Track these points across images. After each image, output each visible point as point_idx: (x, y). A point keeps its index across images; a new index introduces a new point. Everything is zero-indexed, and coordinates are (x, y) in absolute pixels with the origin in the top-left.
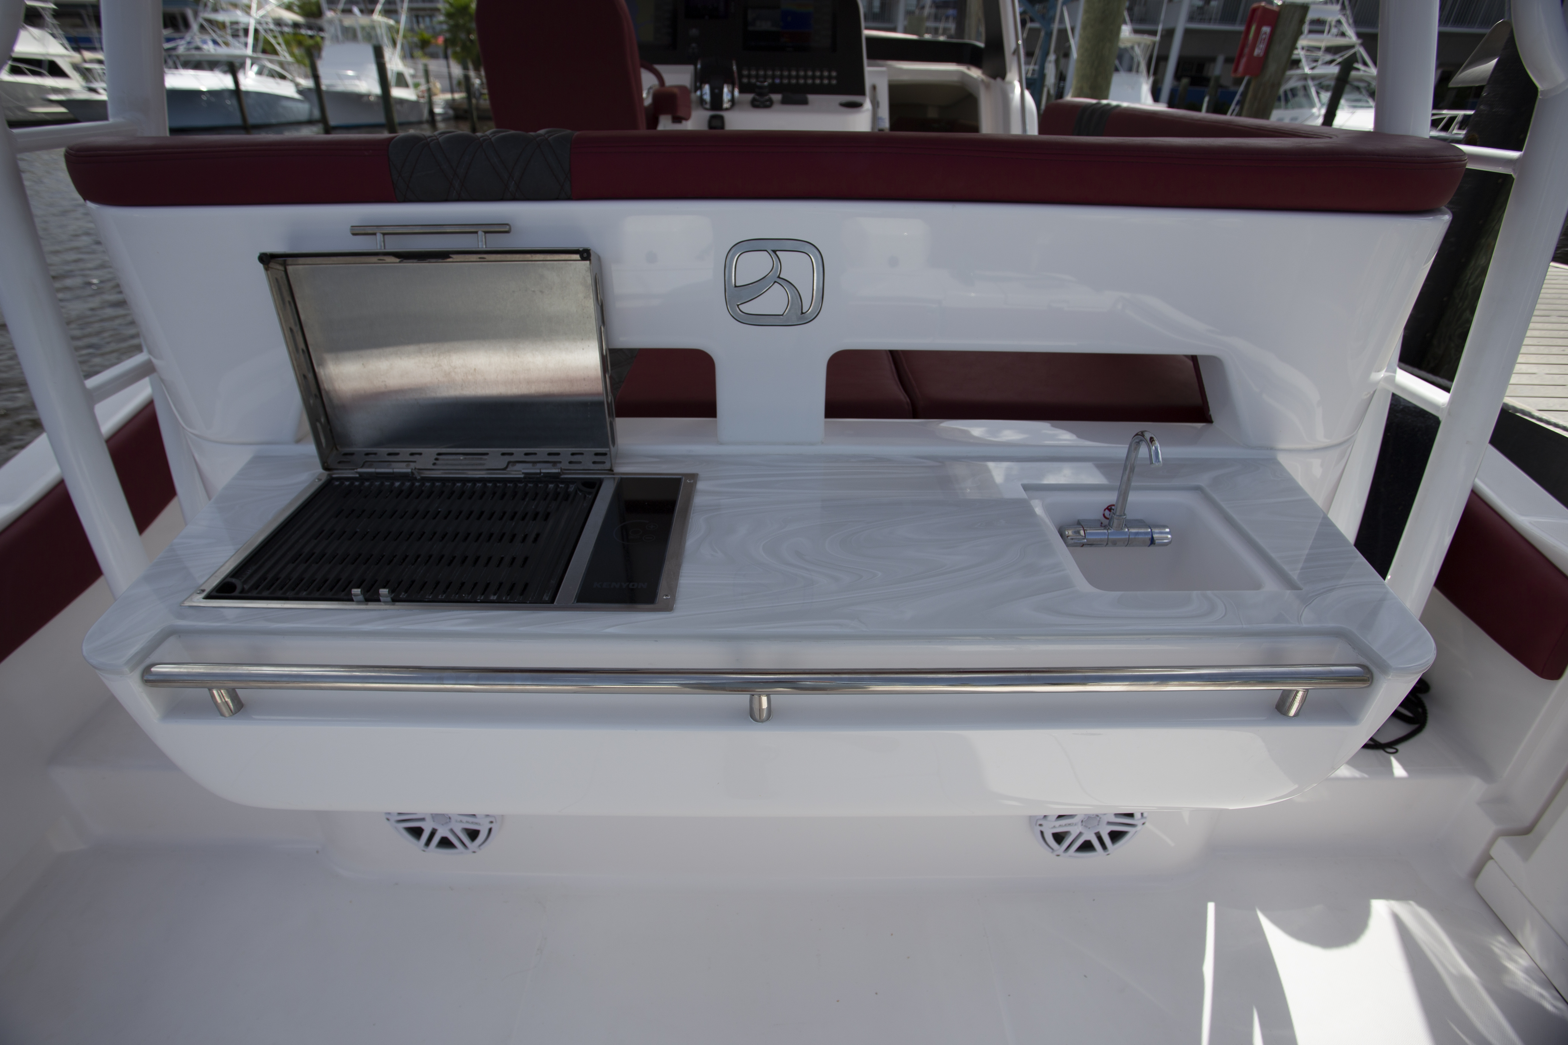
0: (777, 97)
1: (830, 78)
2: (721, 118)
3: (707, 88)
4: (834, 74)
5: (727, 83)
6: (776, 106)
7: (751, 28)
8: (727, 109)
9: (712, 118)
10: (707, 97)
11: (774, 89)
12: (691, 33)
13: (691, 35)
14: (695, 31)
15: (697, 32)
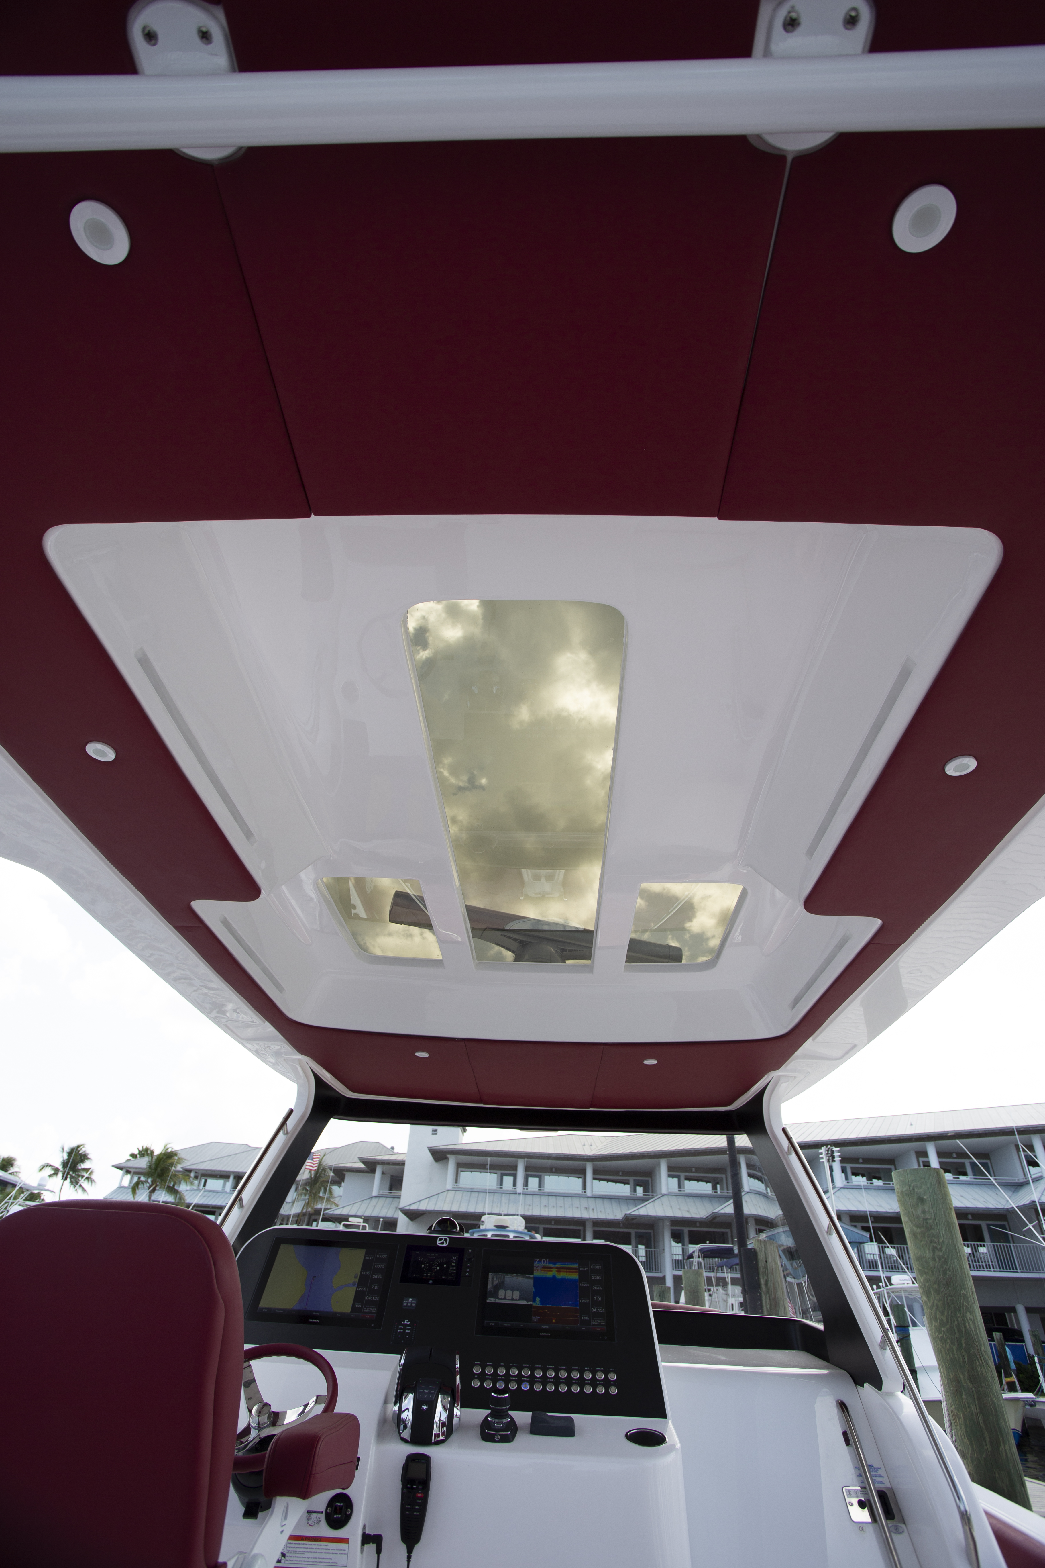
0: (523, 1417)
1: (607, 1383)
2: (425, 1460)
3: (409, 1402)
4: (613, 1377)
5: (444, 1393)
6: (523, 1439)
7: (490, 1300)
8: (438, 1443)
9: (412, 1459)
10: (407, 1415)
11: (521, 1401)
12: (405, 1304)
13: (405, 1306)
14: (412, 1301)
15: (414, 1303)
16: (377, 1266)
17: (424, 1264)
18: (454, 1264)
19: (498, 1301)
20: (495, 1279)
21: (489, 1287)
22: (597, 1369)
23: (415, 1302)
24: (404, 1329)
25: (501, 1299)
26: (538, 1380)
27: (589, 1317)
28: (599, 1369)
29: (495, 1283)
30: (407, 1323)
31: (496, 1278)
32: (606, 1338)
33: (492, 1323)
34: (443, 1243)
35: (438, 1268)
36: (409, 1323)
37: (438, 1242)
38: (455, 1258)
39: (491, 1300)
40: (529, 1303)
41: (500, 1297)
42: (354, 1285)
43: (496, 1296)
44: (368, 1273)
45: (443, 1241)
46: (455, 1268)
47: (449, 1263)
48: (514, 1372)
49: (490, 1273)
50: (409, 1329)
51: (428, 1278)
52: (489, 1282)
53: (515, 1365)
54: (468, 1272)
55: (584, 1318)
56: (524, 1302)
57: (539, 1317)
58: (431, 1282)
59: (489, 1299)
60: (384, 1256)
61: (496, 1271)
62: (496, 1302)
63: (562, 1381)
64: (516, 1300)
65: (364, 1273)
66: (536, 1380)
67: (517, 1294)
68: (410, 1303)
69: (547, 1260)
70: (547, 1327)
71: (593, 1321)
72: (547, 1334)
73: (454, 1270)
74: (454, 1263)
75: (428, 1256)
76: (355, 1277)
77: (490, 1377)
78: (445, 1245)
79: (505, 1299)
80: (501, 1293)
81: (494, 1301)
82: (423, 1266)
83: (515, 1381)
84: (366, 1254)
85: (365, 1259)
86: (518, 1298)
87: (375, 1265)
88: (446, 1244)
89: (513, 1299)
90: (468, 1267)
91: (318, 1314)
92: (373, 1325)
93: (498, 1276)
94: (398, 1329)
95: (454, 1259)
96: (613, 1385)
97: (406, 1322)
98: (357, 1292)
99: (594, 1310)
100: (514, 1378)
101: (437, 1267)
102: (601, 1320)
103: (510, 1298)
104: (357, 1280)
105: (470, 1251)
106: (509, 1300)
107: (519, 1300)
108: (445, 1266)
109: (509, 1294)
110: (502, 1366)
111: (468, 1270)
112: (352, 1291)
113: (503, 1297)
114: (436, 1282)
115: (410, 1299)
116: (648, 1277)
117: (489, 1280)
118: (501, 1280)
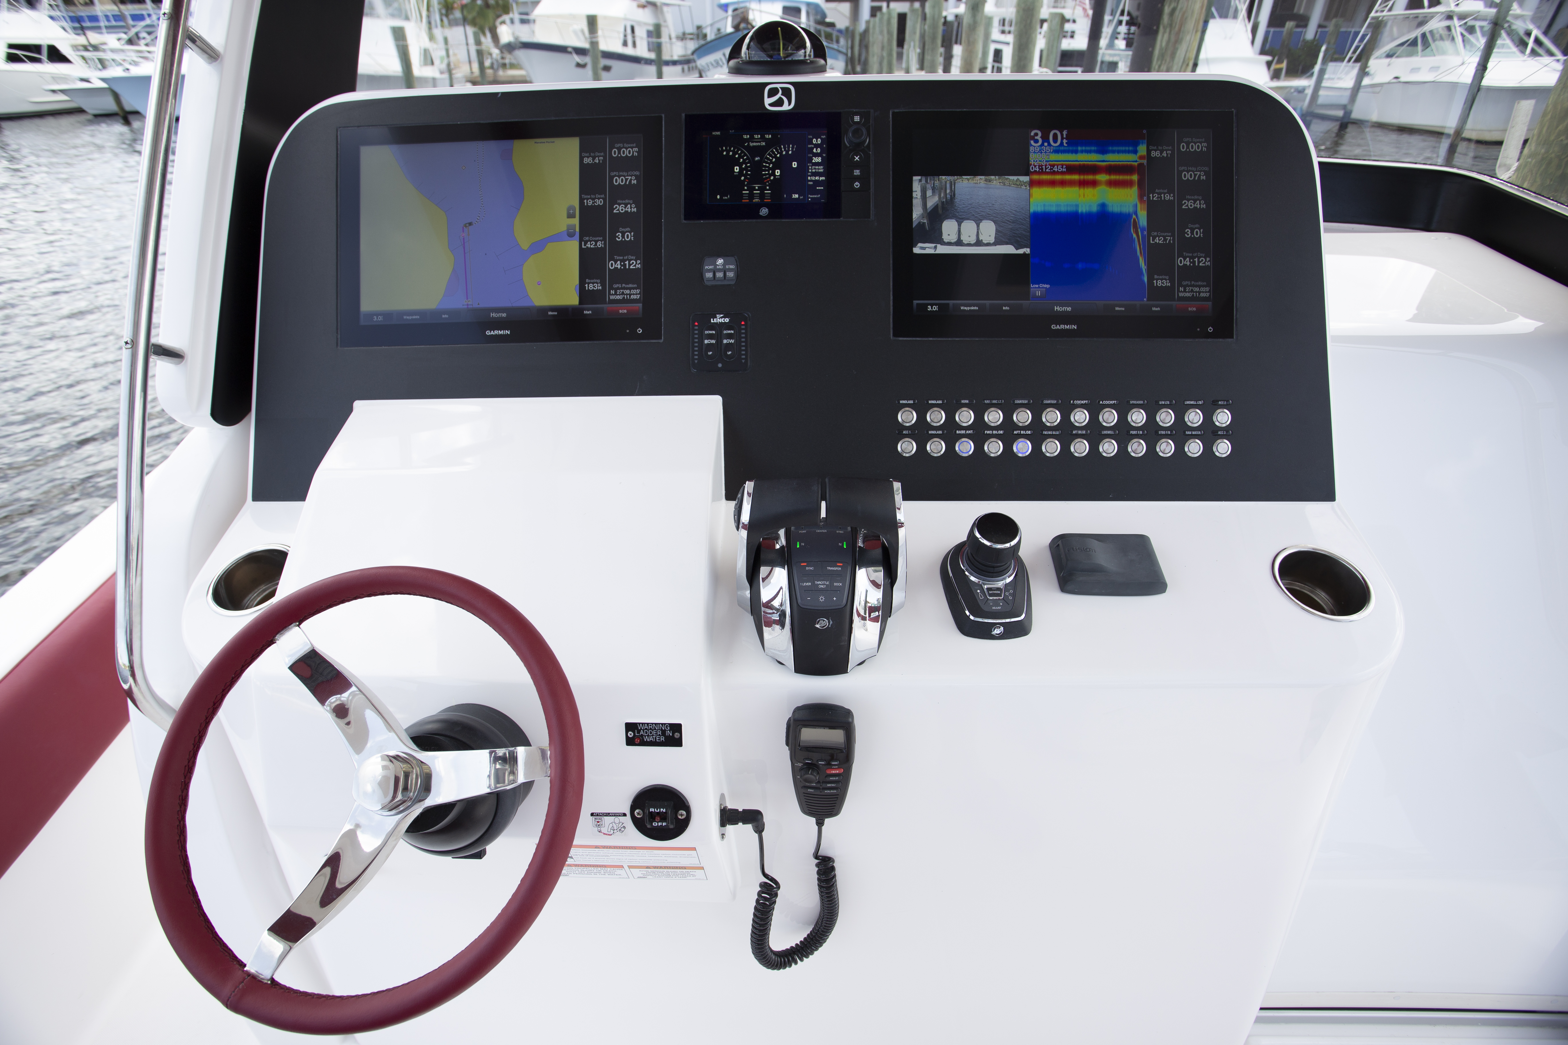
1: (1208, 433)
4: (1223, 419)
7: (920, 249)
12: (709, 275)
13: (709, 279)
14: (724, 265)
15: (730, 270)
16: (619, 181)
17: (740, 165)
18: (819, 160)
19: (942, 250)
20: (929, 193)
21: (917, 213)
22: (1188, 402)
23: (732, 267)
24: (719, 337)
25: (949, 244)
26: (1050, 433)
27: (1172, 281)
28: (1192, 403)
29: (930, 204)
30: (722, 320)
31: (933, 189)
32: (1210, 329)
33: (932, 305)
34: (779, 103)
35: (778, 172)
36: (727, 320)
37: (768, 101)
38: (819, 141)
39: (924, 248)
40: (1021, 251)
41: (946, 238)
42: (571, 235)
43: (936, 237)
44: (599, 202)
45: (779, 95)
46: (821, 169)
47: (804, 157)
48: (994, 417)
49: (916, 178)
50: (729, 336)
51: (756, 200)
52: (915, 202)
53: (995, 402)
54: (857, 178)
55: (1159, 283)
56: (1009, 249)
57: (1048, 286)
58: (764, 211)
59: (920, 245)
60: (630, 151)
61: (930, 171)
62: (937, 252)
63: (1105, 432)
64: (988, 244)
65: (590, 203)
66: (1045, 433)
67: (988, 230)
68: (720, 270)
69: (1065, 133)
70: (1069, 309)
71: (1181, 289)
72: (1068, 327)
73: (820, 174)
74: (817, 155)
75: (747, 140)
76: (571, 216)
77: (940, 432)
78: (786, 107)
79: (959, 243)
80: (949, 229)
81: (932, 251)
82: (737, 169)
83: (998, 437)
84: (584, 149)
85: (583, 167)
86: (992, 240)
87: (611, 178)
88: (790, 104)
89: (979, 243)
90: (857, 165)
91: (504, 315)
92: (640, 331)
93: (937, 183)
94: (702, 337)
95: (817, 146)
96: (1223, 437)
97: (719, 319)
98: (583, 253)
99: (1183, 262)
100: (995, 432)
101: (774, 170)
102: (1200, 286)
103: (973, 240)
104: (576, 221)
105: (857, 119)
106: (969, 245)
107: (995, 244)
108: (795, 165)
109: (969, 230)
110: (965, 405)
111: (857, 172)
112: (572, 248)
113: (954, 238)
114: (779, 210)
115: (720, 261)
116: (1320, 163)
117: (914, 195)
118: (946, 194)
